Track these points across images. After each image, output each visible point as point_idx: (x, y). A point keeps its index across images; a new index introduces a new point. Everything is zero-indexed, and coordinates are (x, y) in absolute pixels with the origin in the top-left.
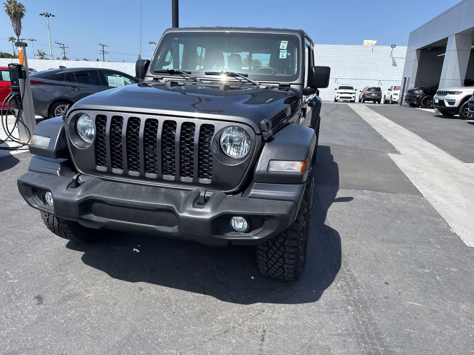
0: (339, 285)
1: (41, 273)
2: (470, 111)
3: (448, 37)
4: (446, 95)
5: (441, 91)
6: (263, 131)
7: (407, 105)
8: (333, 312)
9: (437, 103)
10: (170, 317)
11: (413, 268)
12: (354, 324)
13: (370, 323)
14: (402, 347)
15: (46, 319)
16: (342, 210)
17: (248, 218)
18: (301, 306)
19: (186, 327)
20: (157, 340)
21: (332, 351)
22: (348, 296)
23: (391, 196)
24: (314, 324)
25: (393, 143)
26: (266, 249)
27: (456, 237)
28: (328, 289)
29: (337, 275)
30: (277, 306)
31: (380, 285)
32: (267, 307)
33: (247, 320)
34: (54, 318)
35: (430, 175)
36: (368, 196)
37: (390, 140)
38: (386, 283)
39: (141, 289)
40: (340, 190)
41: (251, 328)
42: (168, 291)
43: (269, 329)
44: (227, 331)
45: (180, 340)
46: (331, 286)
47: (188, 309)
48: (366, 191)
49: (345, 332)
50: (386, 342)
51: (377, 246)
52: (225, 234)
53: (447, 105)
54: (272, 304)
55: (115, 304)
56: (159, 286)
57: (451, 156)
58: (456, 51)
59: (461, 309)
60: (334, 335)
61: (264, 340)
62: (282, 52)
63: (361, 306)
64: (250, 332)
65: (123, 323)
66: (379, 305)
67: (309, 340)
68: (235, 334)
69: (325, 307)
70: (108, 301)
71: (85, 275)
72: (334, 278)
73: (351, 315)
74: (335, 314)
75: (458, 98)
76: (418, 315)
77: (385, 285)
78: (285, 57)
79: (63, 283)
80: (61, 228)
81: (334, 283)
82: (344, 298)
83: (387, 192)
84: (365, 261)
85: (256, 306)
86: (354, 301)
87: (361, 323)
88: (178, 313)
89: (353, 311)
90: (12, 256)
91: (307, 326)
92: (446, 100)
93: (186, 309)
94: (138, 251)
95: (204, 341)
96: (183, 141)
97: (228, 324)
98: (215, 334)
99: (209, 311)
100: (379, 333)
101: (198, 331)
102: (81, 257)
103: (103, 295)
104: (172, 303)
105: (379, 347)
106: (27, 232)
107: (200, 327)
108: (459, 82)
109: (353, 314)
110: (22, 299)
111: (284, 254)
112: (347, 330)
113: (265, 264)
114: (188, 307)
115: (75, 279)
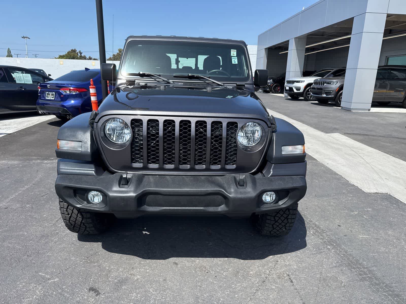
0: (312, 233)
1: (75, 268)
2: (312, 95)
3: (289, 40)
4: (294, 83)
5: (290, 81)
6: (272, 124)
7: (261, 91)
8: (321, 252)
9: (287, 90)
10: (215, 280)
11: (347, 212)
12: (339, 258)
14: (375, 266)
17: (277, 192)
18: (299, 252)
19: (233, 286)
21: (339, 279)
22: (322, 239)
24: (316, 263)
27: (356, 187)
28: (307, 236)
29: (306, 226)
30: (284, 255)
31: (336, 227)
32: (278, 258)
33: (272, 270)
38: (339, 226)
39: (176, 264)
41: (278, 276)
43: (290, 273)
44: (264, 281)
46: (308, 234)
47: (224, 271)
49: (338, 264)
50: (365, 265)
52: (261, 207)
53: (295, 91)
54: (279, 255)
55: (165, 280)
57: (314, 129)
58: (296, 51)
59: (390, 234)
60: (332, 268)
61: (293, 282)
62: (234, 58)
64: (279, 278)
65: (184, 294)
66: (345, 242)
67: (321, 275)
68: (271, 282)
69: (314, 250)
70: (157, 279)
71: (118, 262)
72: (305, 228)
74: (323, 253)
75: (302, 86)
76: (370, 243)
78: (237, 63)
79: (104, 272)
80: (84, 224)
81: (308, 232)
82: (321, 241)
84: (316, 213)
85: (271, 259)
86: (329, 242)
87: (342, 256)
88: (219, 276)
89: (332, 249)
90: (31, 258)
91: (312, 265)
92: (294, 87)
93: (222, 272)
94: (149, 233)
95: (254, 292)
96: (213, 137)
97: (260, 276)
98: (257, 285)
99: (240, 270)
100: (357, 261)
101: (244, 286)
102: (101, 247)
103: (149, 275)
104: (209, 270)
105: (363, 269)
106: (26, 234)
107: (243, 283)
108: (300, 74)
109: (333, 251)
110: (76, 294)
111: (288, 215)
112: (338, 262)
113: (271, 226)
114: (222, 270)
115: (112, 267)
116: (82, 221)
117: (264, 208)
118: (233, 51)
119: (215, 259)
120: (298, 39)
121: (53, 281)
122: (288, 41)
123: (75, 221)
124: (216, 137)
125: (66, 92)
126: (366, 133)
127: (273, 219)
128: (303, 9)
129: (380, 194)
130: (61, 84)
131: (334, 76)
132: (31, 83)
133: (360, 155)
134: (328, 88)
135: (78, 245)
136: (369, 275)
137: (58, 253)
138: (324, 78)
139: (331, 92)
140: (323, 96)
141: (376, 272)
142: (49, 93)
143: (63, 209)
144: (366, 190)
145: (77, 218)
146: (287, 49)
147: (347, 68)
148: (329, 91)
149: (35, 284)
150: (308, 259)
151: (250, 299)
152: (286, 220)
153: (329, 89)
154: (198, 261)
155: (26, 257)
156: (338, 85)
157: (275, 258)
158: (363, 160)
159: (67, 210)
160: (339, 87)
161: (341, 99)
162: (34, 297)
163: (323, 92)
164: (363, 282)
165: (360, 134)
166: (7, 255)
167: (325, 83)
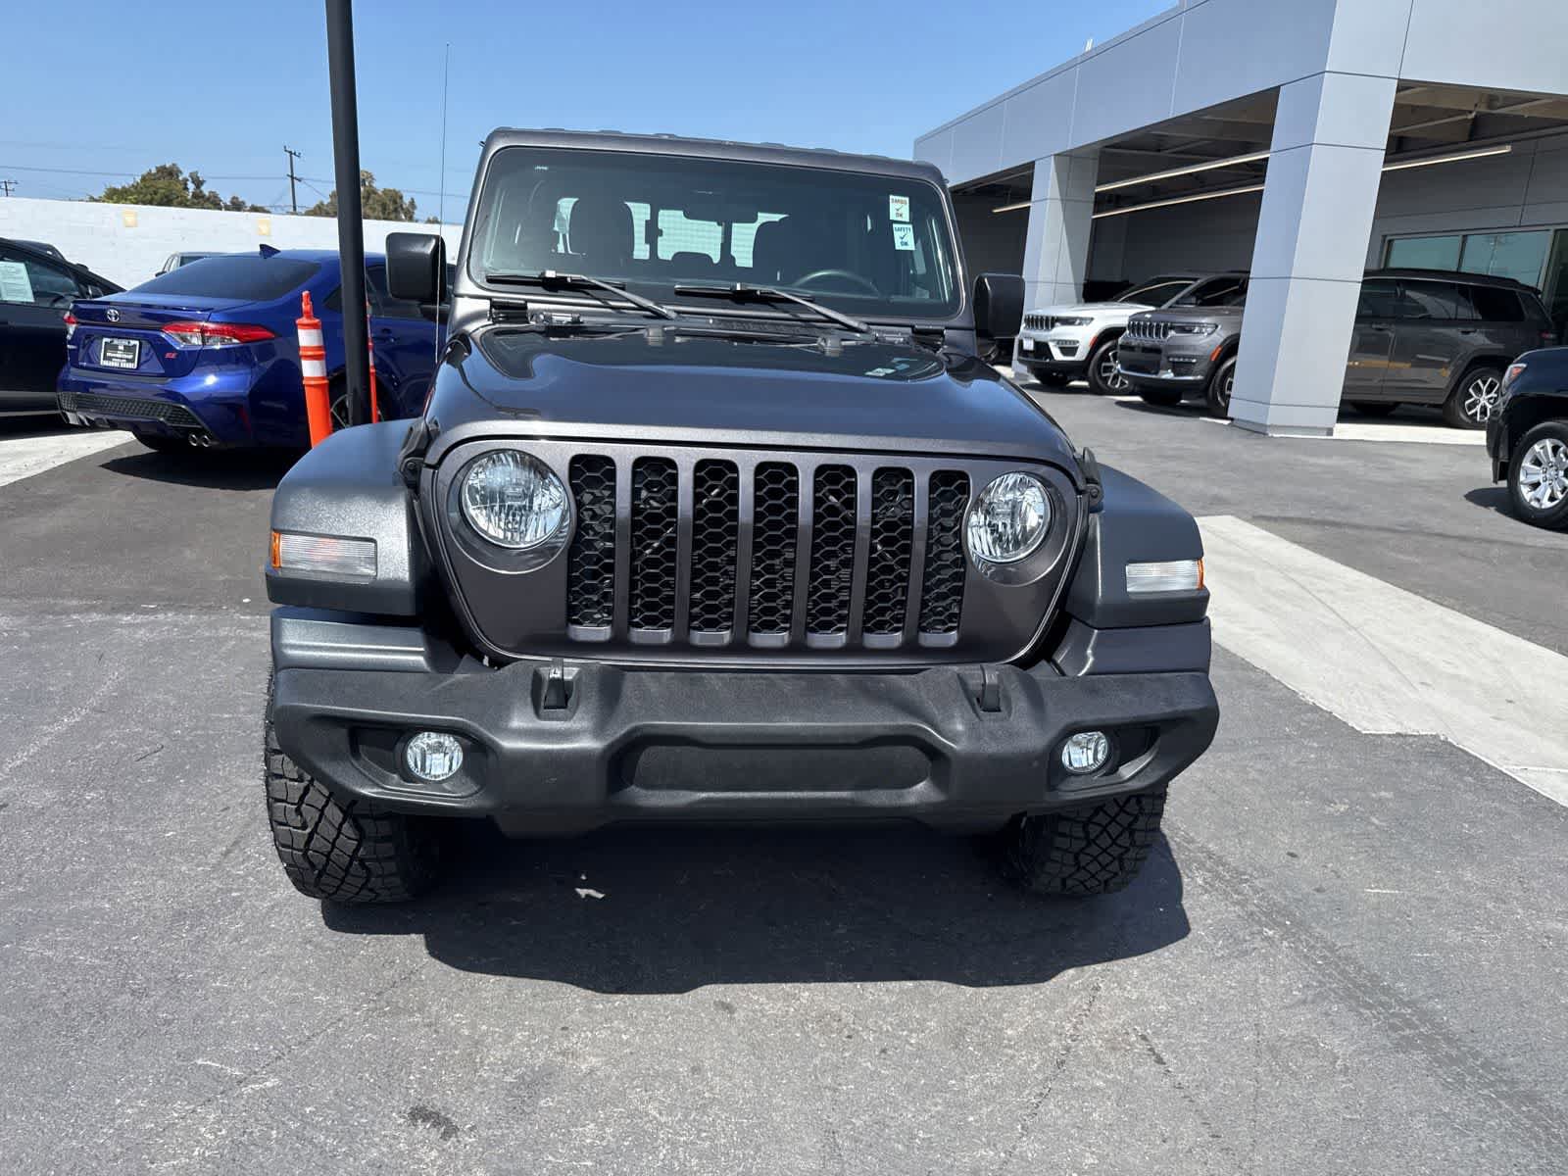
0: (1200, 881)
2: (1122, 371)
3: (1034, 162)
4: (1053, 326)
5: (1038, 316)
6: (1089, 482)
8: (1246, 952)
9: (1031, 352)
10: (885, 1065)
11: (1311, 806)
12: (1310, 970)
13: (1339, 959)
14: (1438, 996)
18: (1167, 954)
19: (953, 1082)
21: (1322, 1045)
22: (1238, 903)
27: (1327, 715)
28: (1184, 896)
30: (1117, 966)
31: (1283, 861)
32: (1095, 975)
33: (1082, 1023)
38: (1292, 855)
39: (728, 1008)
41: (1108, 1040)
43: (1149, 1031)
44: (1062, 1063)
46: (1186, 887)
47: (911, 1031)
49: (1310, 993)
50: (1403, 994)
52: (1058, 787)
54: (1100, 965)
55: (695, 1070)
56: (772, 987)
58: (1059, 204)
59: (1470, 882)
60: (1293, 1006)
61: (1165, 1061)
62: (899, 230)
64: (1113, 1049)
66: (1321, 912)
67: (1256, 1032)
68: (1086, 1066)
69: (1219, 943)
70: (667, 1067)
71: (503, 1006)
72: (1173, 863)
73: (1287, 948)
74: (1253, 954)
75: (1083, 337)
76: (1408, 916)
77: (1295, 861)
78: (911, 247)
79: (455, 1048)
80: (362, 862)
81: (1185, 880)
82: (1238, 910)
85: (1070, 981)
86: (1265, 914)
87: (1320, 962)
88: (896, 1049)
89: (1282, 939)
90: (148, 1002)
91: (1221, 999)
92: (1053, 341)
93: (905, 1033)
94: (600, 896)
95: (1033, 1104)
96: (878, 526)
97: (1045, 1044)
98: (1040, 1077)
99: (969, 1024)
100: (1373, 978)
101: (991, 1083)
102: (426, 951)
103: (631, 1053)
104: (852, 1026)
105: (1397, 1008)
106: (107, 906)
107: (987, 1070)
108: (1072, 291)
109: (1287, 945)
110: (363, 1134)
111: (1136, 819)
112: (1308, 986)
113: (1069, 859)
114: (902, 1024)
115: (484, 1027)
116: (357, 850)
117: (1071, 792)
118: (896, 201)
119: (870, 986)
120: (1070, 161)
121: (257, 1086)
122: (1031, 165)
123: (330, 853)
124: (890, 526)
125: (184, 339)
126: (1331, 518)
127: (1078, 832)
128: (1089, 47)
129: (1411, 740)
130: (165, 308)
131: (1201, 305)
132: (30, 298)
133: (1319, 595)
134: (1179, 347)
135: (333, 945)
136: (1422, 1030)
137: (256, 978)
138: (1164, 310)
139: (1194, 361)
140: (1164, 377)
141: (1445, 1018)
142: (116, 342)
143: (284, 804)
144: (1365, 727)
145: (338, 841)
146: (1026, 194)
147: (1251, 276)
148: (1187, 360)
149: (189, 1104)
150: (1204, 977)
151: (1023, 1128)
152: (1126, 834)
153: (1187, 349)
154: (807, 994)
155: (127, 997)
156: (1220, 336)
157: (1087, 976)
158: (1333, 616)
159: (298, 811)
160: (1220, 346)
161: (1230, 389)
162: (196, 1153)
163: (1164, 361)
164: (1404, 1053)
165: (1307, 522)
166: (44, 991)
167: (1172, 328)
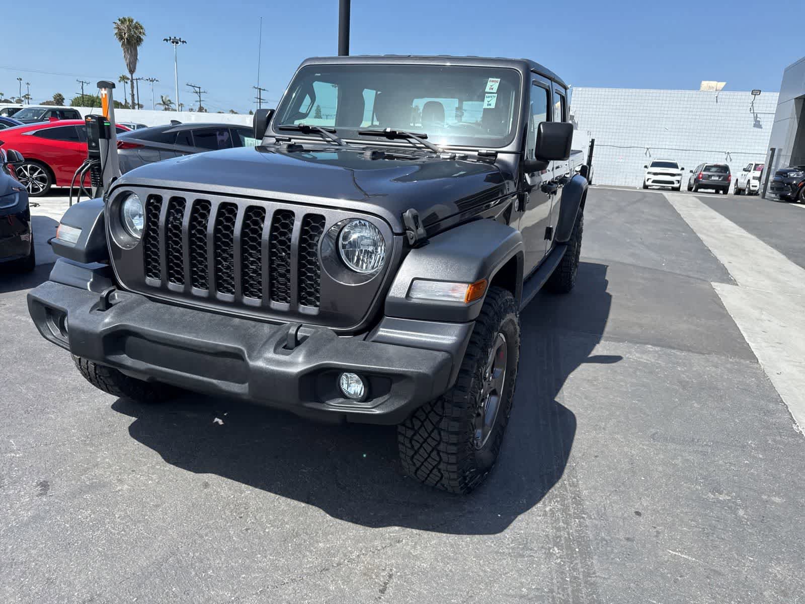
1: (60, 446)
6: (408, 230)
7: (775, 198)
8: (523, 556)
10: (239, 536)
11: (697, 490)
12: (555, 581)
13: (586, 582)
15: (43, 519)
16: (595, 377)
20: (205, 571)
22: (558, 529)
23: (695, 358)
24: (481, 574)
25: (727, 265)
26: (410, 433)
27: (801, 441)
28: (525, 513)
29: (550, 491)
30: (425, 534)
31: (626, 515)
32: (408, 535)
33: (367, 555)
34: (56, 518)
35: (782, 324)
36: (650, 355)
37: (723, 259)
38: (638, 513)
39: (206, 485)
40: (602, 342)
41: (368, 569)
42: (249, 492)
43: (399, 574)
44: (327, 570)
45: (243, 576)
46: (534, 509)
47: (273, 526)
48: (650, 346)
49: (534, 593)
51: (641, 446)
52: (327, 402)
54: (418, 531)
56: (236, 483)
59: (771, 573)
61: (385, 592)
62: (489, 97)
63: (577, 550)
64: (365, 574)
65: (160, 539)
66: (612, 552)
68: (338, 576)
69: (511, 545)
70: (148, 500)
71: (126, 454)
72: (543, 495)
73: (556, 563)
74: (526, 559)
76: (680, 577)
77: (634, 517)
78: (493, 106)
79: (88, 464)
80: (99, 376)
81: (539, 505)
82: (551, 532)
83: (689, 351)
84: (610, 470)
85: (390, 532)
86: (568, 540)
87: (568, 579)
88: (255, 531)
89: (560, 557)
91: (468, 574)
93: (269, 525)
94: (222, 424)
95: (283, 582)
96: (275, 242)
97: (331, 557)
98: (305, 571)
99: (306, 533)
101: (277, 564)
102: (129, 425)
103: (143, 490)
104: (249, 513)
107: (283, 557)
109: (558, 562)
110: (18, 484)
111: (439, 444)
112: (539, 589)
113: (410, 460)
114: (273, 521)
115: (107, 460)
117: (335, 406)
118: (493, 81)
119: (283, 499)
124: (282, 242)
135: (103, 413)
137: (65, 417)
150: (474, 559)
151: (261, 591)
155: (23, 412)
157: (403, 533)
